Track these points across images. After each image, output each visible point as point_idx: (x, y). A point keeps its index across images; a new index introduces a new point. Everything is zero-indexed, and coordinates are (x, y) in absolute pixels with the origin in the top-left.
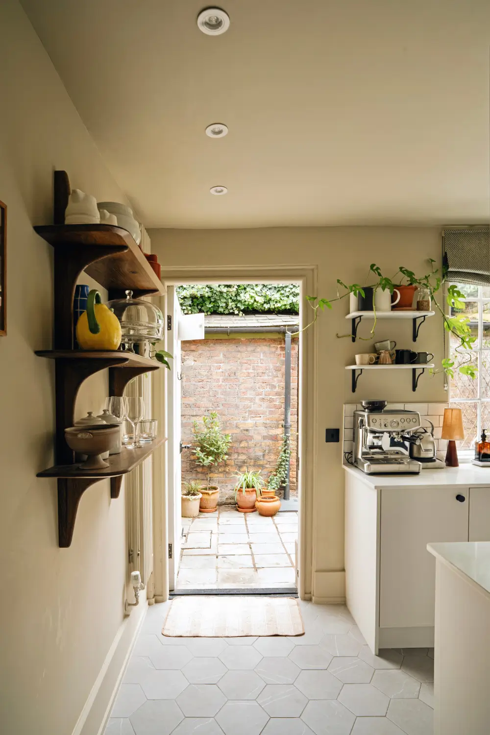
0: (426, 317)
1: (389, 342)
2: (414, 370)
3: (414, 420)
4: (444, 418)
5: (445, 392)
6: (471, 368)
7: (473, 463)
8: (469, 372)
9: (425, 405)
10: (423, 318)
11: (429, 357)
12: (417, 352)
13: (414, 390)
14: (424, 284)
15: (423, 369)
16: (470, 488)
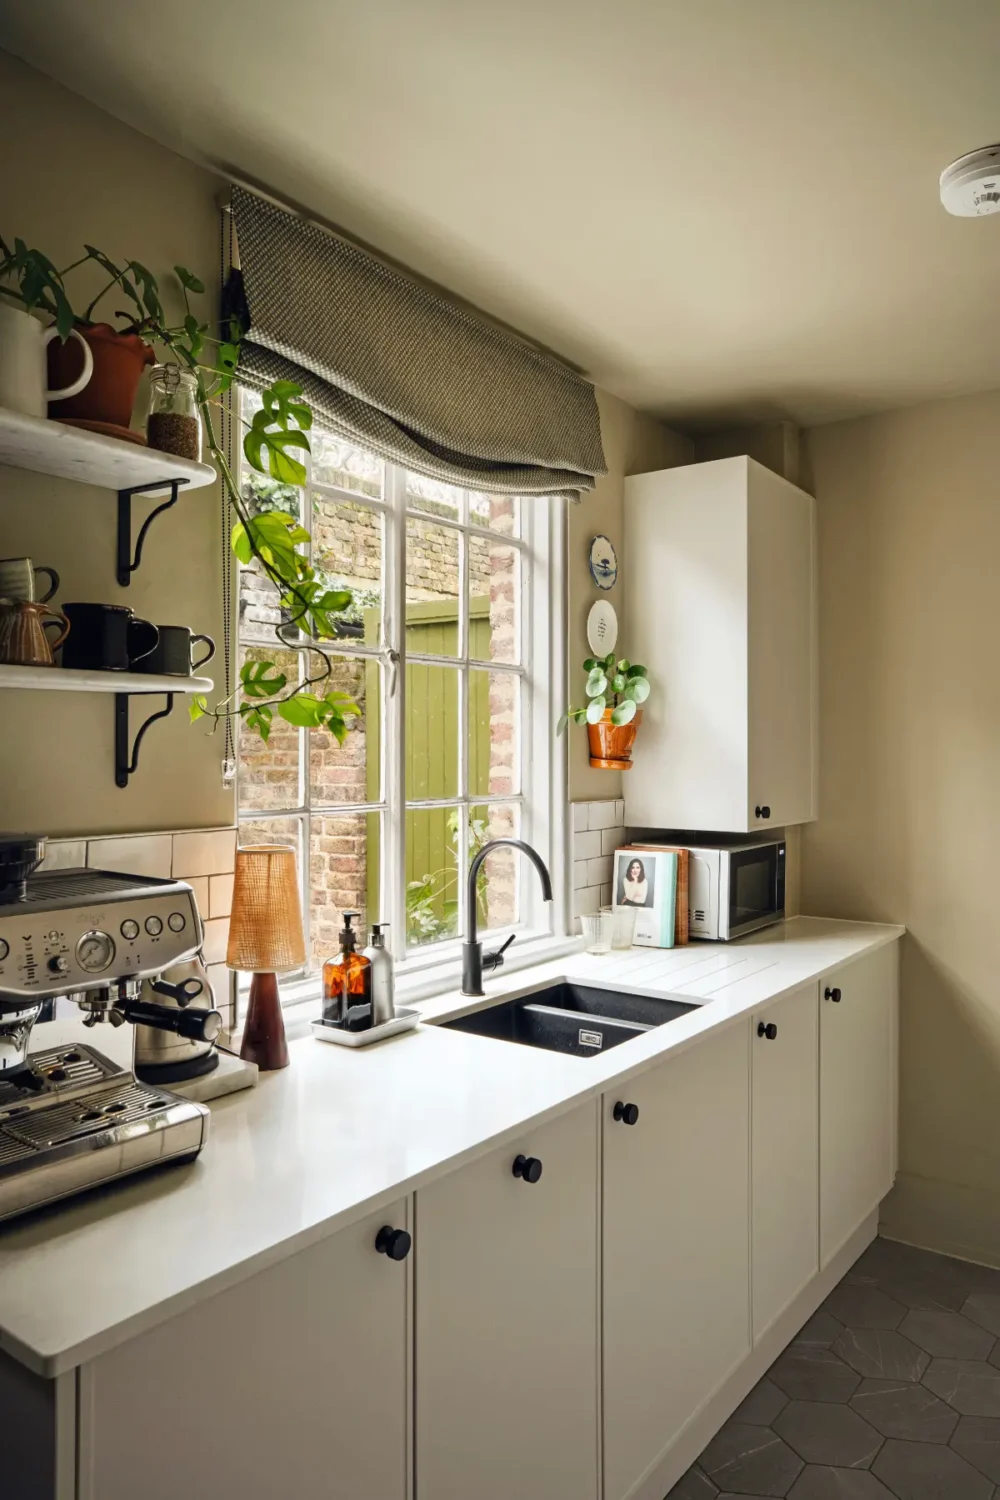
0: (182, 488)
1: (29, 565)
2: (121, 699)
3: (177, 922)
4: (238, 888)
5: (226, 787)
6: (336, 704)
7: (320, 1036)
8: (329, 717)
9: (163, 838)
10: (168, 491)
11: (196, 651)
12: (156, 621)
13: (121, 780)
14: (181, 348)
15: (170, 694)
16: (412, 1193)
